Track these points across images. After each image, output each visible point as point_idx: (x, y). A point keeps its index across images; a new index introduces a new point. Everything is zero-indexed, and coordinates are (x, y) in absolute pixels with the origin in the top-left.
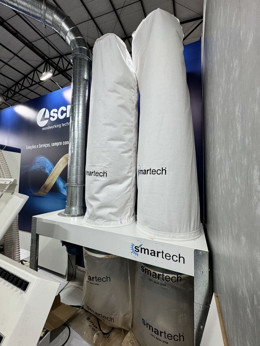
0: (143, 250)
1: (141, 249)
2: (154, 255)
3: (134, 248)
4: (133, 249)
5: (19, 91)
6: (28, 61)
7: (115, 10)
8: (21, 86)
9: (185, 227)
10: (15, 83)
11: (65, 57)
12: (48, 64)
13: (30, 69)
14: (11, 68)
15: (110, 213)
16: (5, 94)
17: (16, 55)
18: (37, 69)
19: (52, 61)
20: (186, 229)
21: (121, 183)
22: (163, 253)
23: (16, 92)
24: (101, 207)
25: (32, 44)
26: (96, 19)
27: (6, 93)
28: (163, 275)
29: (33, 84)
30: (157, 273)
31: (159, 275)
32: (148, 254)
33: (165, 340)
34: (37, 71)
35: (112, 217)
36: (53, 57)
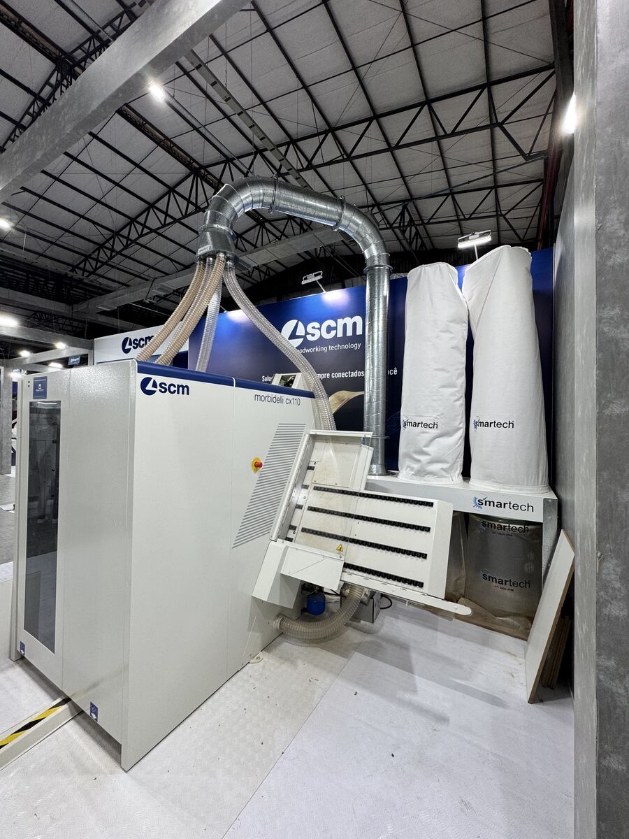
0: (488, 503)
1: (486, 502)
2: (501, 507)
3: (477, 500)
4: (475, 503)
5: (137, 239)
6: (158, 176)
7: (355, 68)
8: (141, 227)
9: (533, 480)
10: (129, 220)
11: (236, 162)
12: (199, 179)
13: (162, 189)
14: (125, 193)
15: (442, 469)
16: (107, 245)
17: (137, 165)
18: (176, 189)
19: (208, 172)
20: (534, 482)
21: (451, 436)
22: (510, 504)
23: (131, 240)
24: (431, 462)
25: (172, 142)
26: (312, 89)
27: (111, 242)
28: (509, 526)
29: (167, 223)
30: (503, 524)
31: (505, 526)
32: (494, 506)
33: (510, 588)
34: (175, 195)
35: (444, 473)
36: (210, 163)
